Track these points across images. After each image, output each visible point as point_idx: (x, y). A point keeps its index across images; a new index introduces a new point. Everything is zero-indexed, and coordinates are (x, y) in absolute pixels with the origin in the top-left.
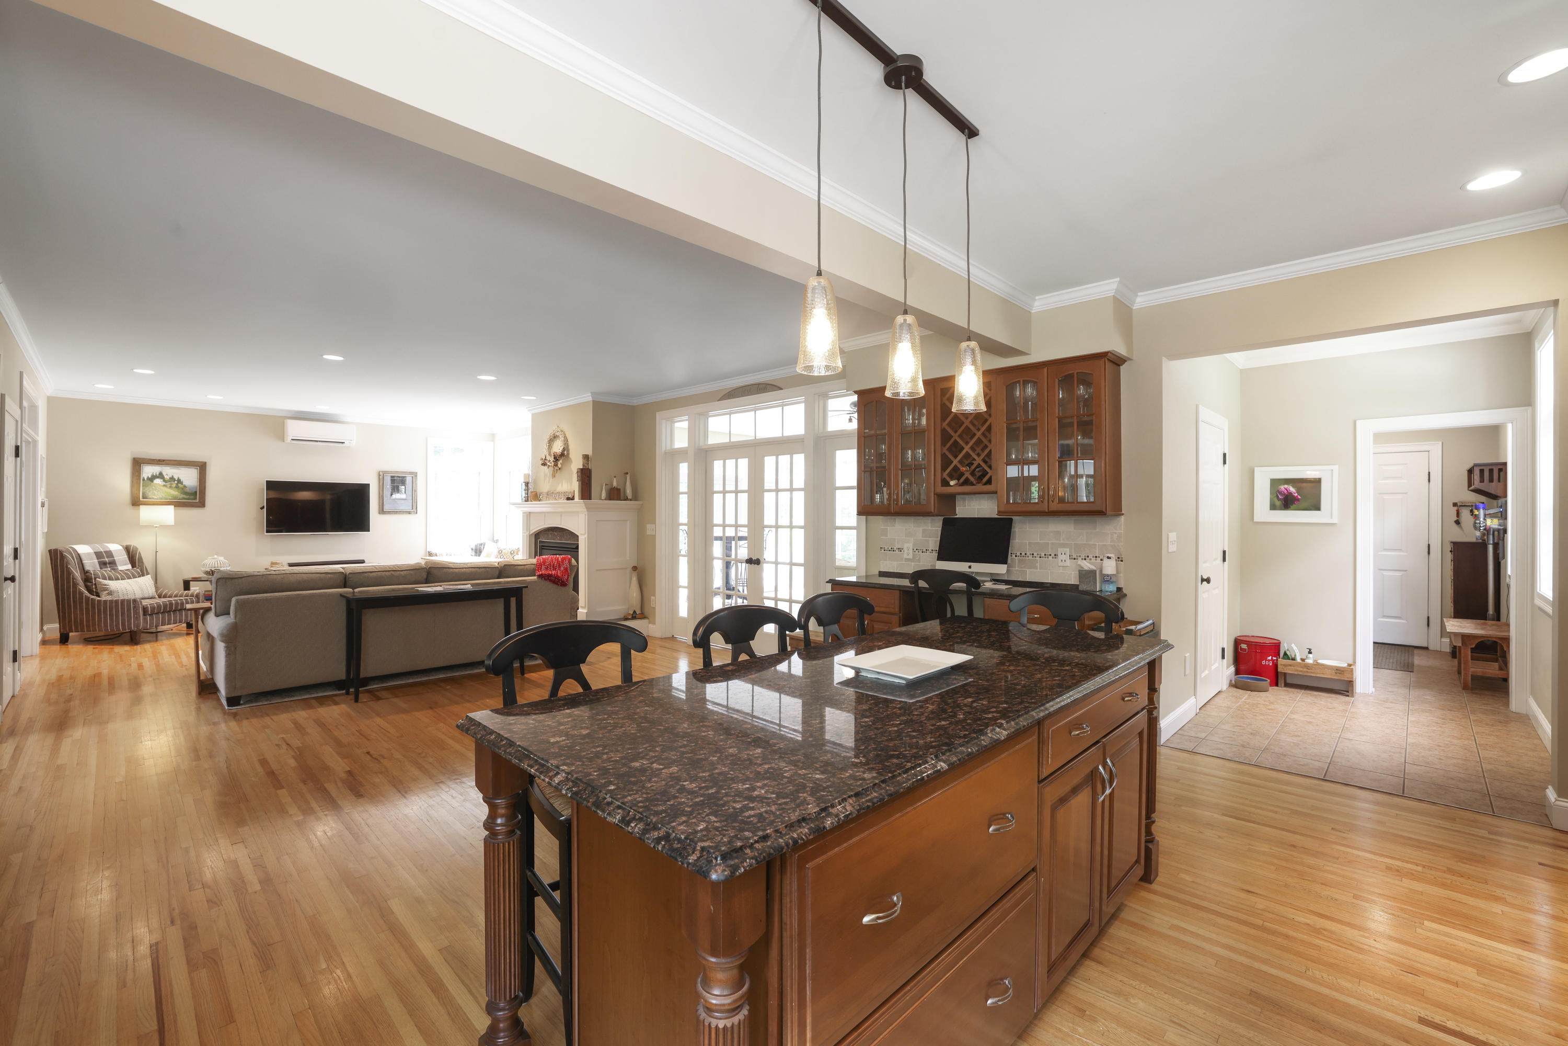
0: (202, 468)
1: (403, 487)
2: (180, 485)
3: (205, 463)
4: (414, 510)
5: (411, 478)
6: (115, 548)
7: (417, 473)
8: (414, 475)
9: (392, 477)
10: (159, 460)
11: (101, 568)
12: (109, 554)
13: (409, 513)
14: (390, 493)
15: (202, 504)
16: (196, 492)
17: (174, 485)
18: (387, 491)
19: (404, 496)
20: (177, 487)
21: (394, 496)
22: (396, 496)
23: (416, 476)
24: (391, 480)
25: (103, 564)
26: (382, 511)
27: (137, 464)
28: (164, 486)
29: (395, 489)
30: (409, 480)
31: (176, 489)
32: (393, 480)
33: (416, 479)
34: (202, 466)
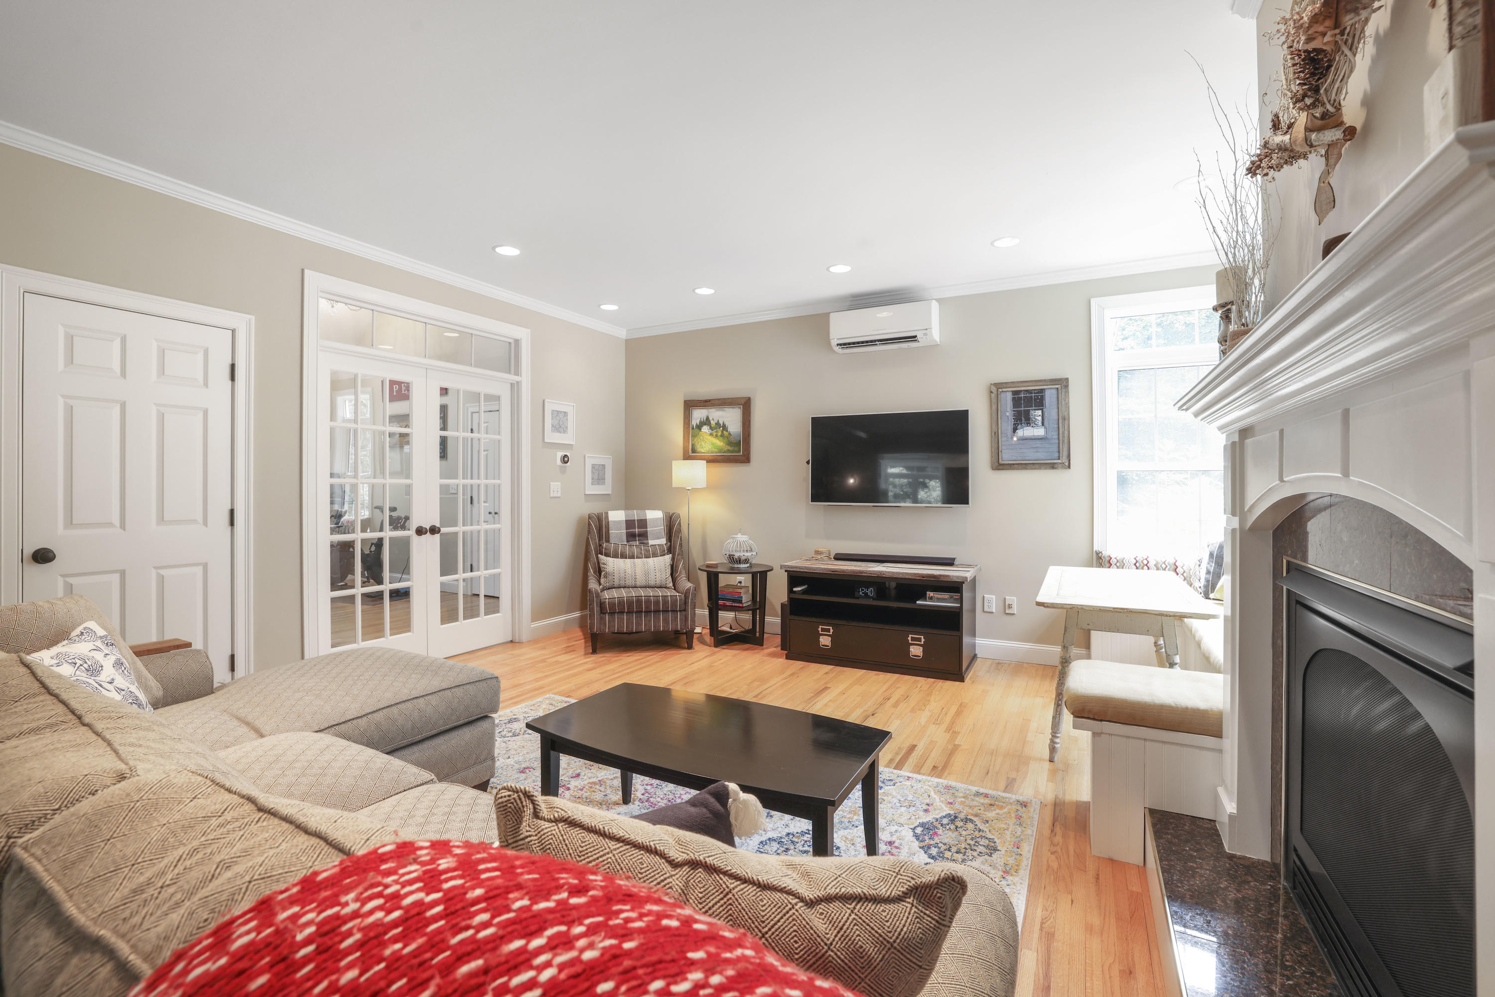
0: (746, 405)
1: (1040, 412)
2: (725, 432)
3: (749, 399)
4: (1064, 459)
5: (1054, 392)
6: (654, 515)
7: (1067, 379)
8: (1062, 384)
9: (1015, 393)
10: (706, 401)
11: (628, 541)
12: (643, 523)
13: (1053, 466)
14: (1010, 428)
15: (745, 459)
16: (740, 441)
17: (719, 434)
18: (1007, 425)
19: (1040, 432)
20: (722, 436)
21: (1020, 433)
22: (1026, 432)
23: (1067, 386)
24: (1014, 399)
25: (631, 537)
26: (998, 465)
27: (690, 405)
28: (711, 434)
29: (1022, 418)
30: (1050, 396)
31: (721, 439)
32: (1017, 401)
33: (1067, 392)
34: (745, 403)
